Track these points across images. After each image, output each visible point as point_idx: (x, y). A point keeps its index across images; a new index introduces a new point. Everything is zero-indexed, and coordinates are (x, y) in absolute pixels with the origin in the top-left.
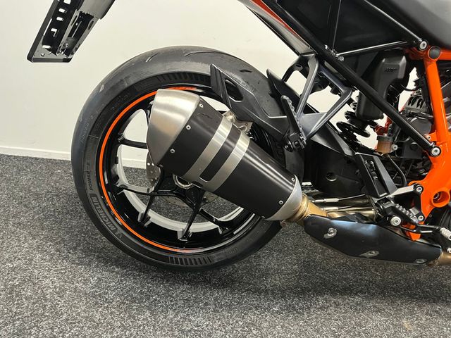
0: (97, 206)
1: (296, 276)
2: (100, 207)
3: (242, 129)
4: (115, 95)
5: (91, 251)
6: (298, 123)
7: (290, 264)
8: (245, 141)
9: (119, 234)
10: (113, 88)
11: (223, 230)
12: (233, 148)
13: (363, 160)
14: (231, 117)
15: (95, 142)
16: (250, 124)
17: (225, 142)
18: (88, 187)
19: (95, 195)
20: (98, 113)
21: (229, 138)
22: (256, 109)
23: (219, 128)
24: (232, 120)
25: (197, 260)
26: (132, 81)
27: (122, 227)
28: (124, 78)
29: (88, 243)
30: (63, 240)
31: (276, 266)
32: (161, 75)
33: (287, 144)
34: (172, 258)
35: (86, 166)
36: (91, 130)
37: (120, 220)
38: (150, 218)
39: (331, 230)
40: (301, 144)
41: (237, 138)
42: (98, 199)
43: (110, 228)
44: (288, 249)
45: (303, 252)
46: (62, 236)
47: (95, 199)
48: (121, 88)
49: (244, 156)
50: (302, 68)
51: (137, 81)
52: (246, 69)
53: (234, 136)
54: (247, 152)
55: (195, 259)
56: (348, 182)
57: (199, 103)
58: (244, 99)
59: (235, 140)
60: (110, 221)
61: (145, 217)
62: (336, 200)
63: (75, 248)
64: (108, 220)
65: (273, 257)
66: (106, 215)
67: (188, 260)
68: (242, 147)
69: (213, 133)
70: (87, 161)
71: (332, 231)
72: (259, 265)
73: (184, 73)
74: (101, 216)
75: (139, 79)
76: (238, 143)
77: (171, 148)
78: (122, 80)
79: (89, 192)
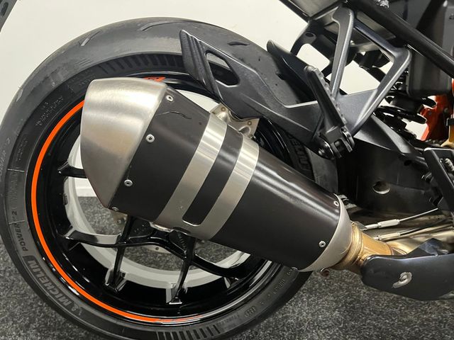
0: (38, 273)
1: (341, 329)
2: (42, 274)
3: (243, 131)
4: (38, 102)
5: (49, 328)
6: (338, 109)
7: (328, 309)
8: (253, 151)
9: (78, 310)
10: (34, 92)
11: (232, 281)
12: (233, 164)
13: (437, 158)
14: (223, 114)
15: (19, 179)
16: (256, 122)
17: (219, 156)
18: (19, 247)
19: (32, 258)
20: (16, 133)
21: (224, 147)
22: (263, 96)
23: (205, 134)
24: (226, 119)
25: (199, 332)
26: (62, 78)
27: (81, 298)
28: (49, 74)
29: (46, 316)
30: (12, 315)
31: (310, 317)
32: (107, 63)
33: (323, 147)
34: (161, 334)
35: (11, 216)
36: (10, 161)
37: (76, 289)
38: (124, 274)
39: (404, 275)
40: (347, 144)
41: (239, 147)
42: (38, 263)
43: (61, 303)
44: (320, 285)
45: (341, 288)
46: (12, 309)
47: (32, 264)
48: (46, 91)
49: (254, 176)
50: (314, 38)
51: (69, 77)
52: (237, 42)
53: (231, 144)
54: (258, 168)
55: (195, 331)
56: (408, 192)
57: (166, 94)
58: (242, 81)
59: (234, 150)
60: (60, 292)
61: (117, 275)
62: (395, 222)
63: (28, 326)
64: (57, 292)
65: (303, 301)
66: (53, 284)
67: (185, 333)
68: (248, 161)
69: (197, 143)
70: (12, 209)
71: (405, 277)
72: (287, 317)
73: (142, 56)
74: (45, 288)
75: (74, 73)
76: (241, 155)
77: (124, 179)
78: (46, 78)
79: (22, 254)
